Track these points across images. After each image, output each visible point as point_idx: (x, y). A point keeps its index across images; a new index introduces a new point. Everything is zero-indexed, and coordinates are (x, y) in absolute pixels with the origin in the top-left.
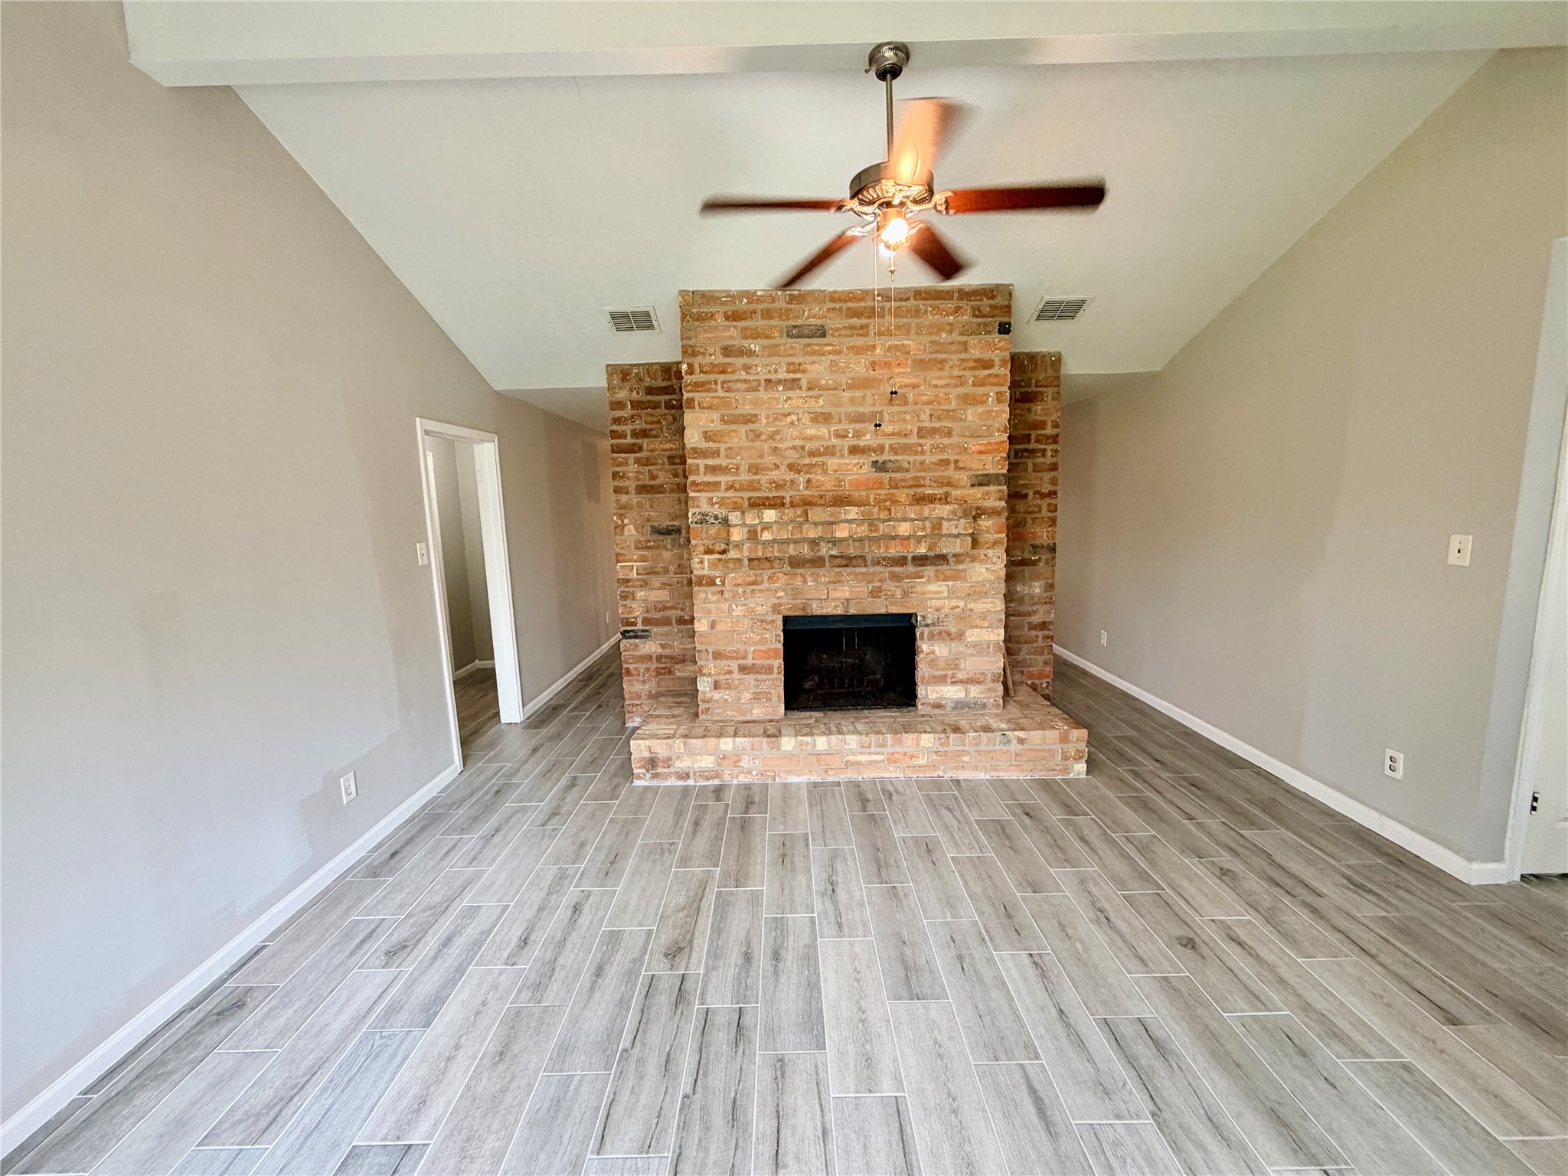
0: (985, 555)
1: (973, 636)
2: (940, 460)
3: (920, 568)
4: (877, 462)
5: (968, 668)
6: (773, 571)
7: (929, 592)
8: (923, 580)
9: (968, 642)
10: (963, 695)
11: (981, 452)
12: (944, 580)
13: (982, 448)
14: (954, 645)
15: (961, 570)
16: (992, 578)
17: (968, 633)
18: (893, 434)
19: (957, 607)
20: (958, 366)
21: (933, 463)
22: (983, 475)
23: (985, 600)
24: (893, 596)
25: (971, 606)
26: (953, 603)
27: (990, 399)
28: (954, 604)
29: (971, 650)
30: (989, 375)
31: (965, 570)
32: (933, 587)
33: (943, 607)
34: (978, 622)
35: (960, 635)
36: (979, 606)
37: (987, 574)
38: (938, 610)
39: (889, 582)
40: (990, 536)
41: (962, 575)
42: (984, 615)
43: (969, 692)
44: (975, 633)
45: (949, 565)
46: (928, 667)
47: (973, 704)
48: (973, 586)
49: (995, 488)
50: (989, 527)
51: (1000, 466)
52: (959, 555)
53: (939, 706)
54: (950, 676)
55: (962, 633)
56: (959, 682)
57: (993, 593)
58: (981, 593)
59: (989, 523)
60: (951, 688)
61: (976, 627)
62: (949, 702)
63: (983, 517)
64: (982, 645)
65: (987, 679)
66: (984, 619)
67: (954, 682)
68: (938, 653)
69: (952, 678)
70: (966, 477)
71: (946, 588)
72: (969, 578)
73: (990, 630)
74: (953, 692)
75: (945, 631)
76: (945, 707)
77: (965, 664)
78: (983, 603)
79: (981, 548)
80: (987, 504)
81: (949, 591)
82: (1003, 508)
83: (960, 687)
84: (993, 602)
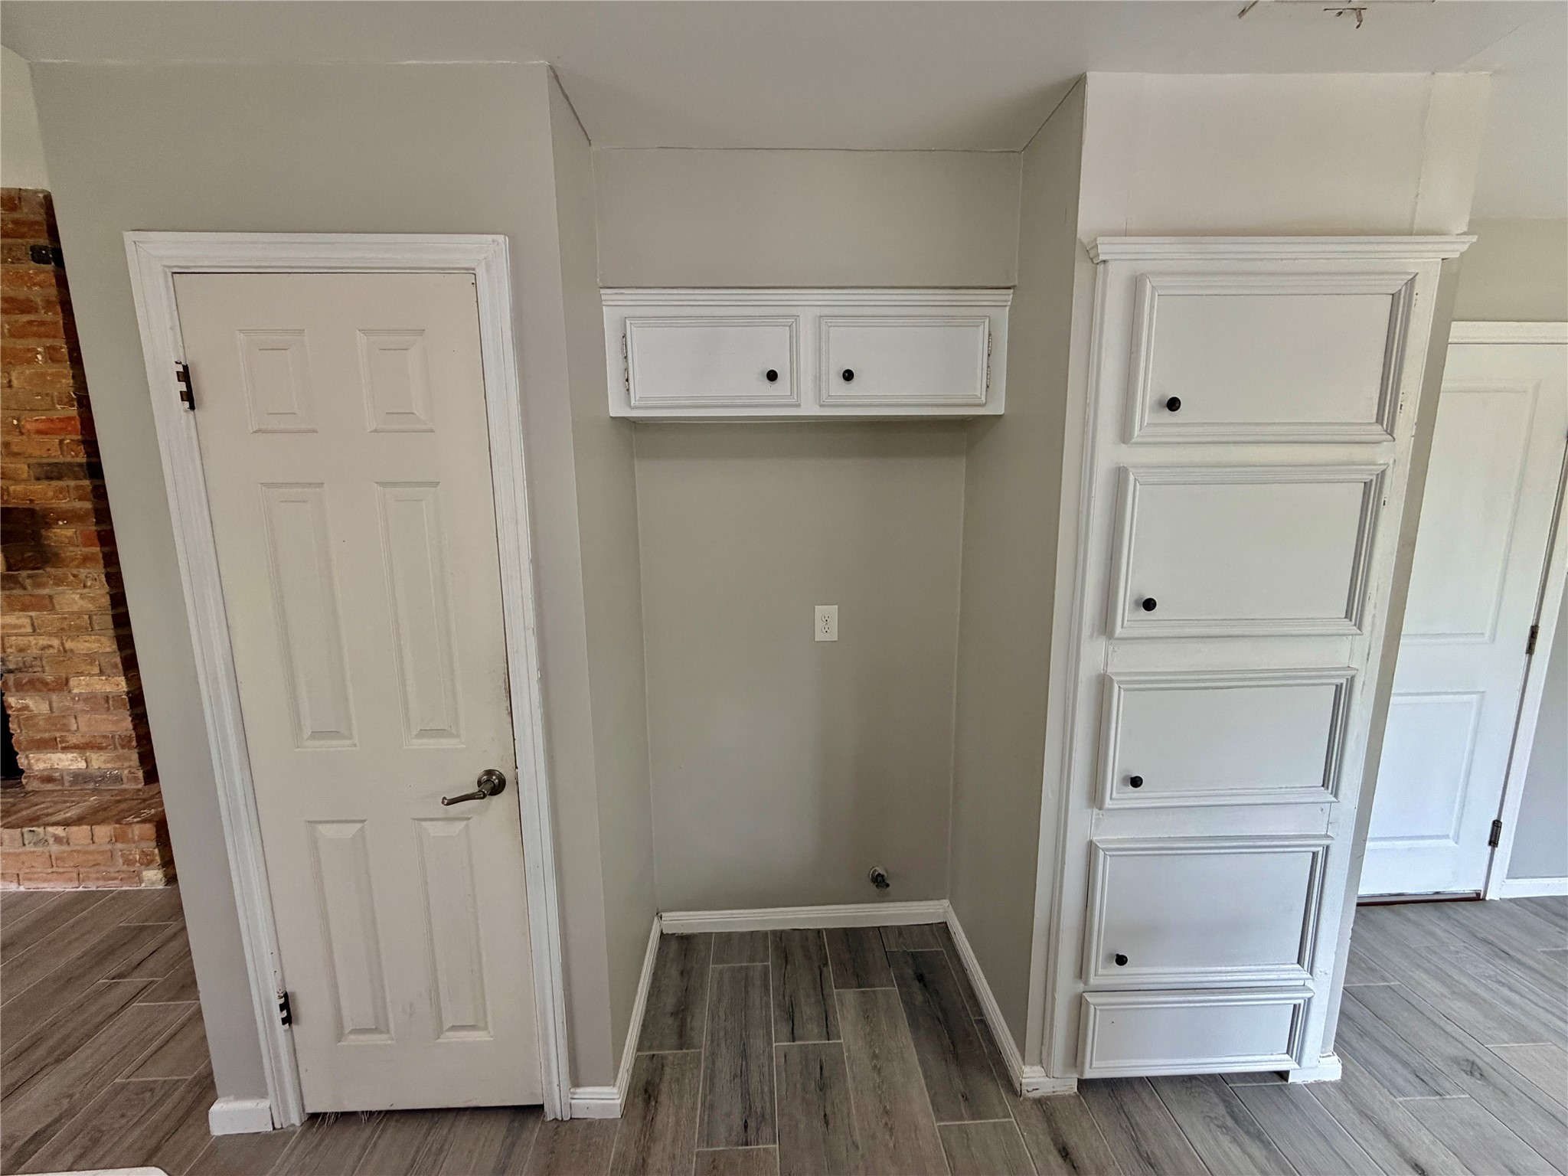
0: (75, 576)
1: (80, 685)
5: (83, 729)
9: (76, 695)
10: (82, 765)
11: (39, 432)
12: (22, 610)
13: (41, 426)
14: (54, 697)
15: (43, 597)
16: (90, 606)
17: (73, 682)
19: (50, 646)
22: (49, 464)
23: (87, 638)
25: (69, 645)
26: (43, 641)
27: (39, 357)
28: (45, 643)
29: (80, 706)
30: (30, 323)
31: (51, 597)
34: (83, 668)
35: (63, 685)
36: (82, 645)
37: (81, 603)
38: (21, 650)
40: (76, 549)
41: (48, 604)
42: (91, 658)
43: (91, 760)
44: (83, 683)
45: (25, 588)
46: (23, 727)
47: (100, 777)
48: (66, 618)
49: (72, 483)
50: (71, 538)
51: (73, 453)
52: (37, 575)
53: (49, 779)
54: (58, 739)
55: (64, 682)
56: (72, 748)
57: (96, 627)
58: (79, 628)
59: (70, 532)
60: (63, 756)
61: (81, 674)
62: (65, 774)
63: (61, 523)
64: (96, 697)
65: (115, 744)
66: (92, 664)
67: (65, 749)
68: (34, 709)
69: (61, 742)
70: (26, 467)
71: (28, 621)
72: (57, 607)
73: (104, 678)
74: (67, 762)
75: (38, 680)
76: (61, 781)
77: (77, 722)
78: (86, 641)
79: (67, 566)
80: (64, 505)
81: (33, 625)
82: (87, 512)
83: (75, 755)
84: (99, 641)
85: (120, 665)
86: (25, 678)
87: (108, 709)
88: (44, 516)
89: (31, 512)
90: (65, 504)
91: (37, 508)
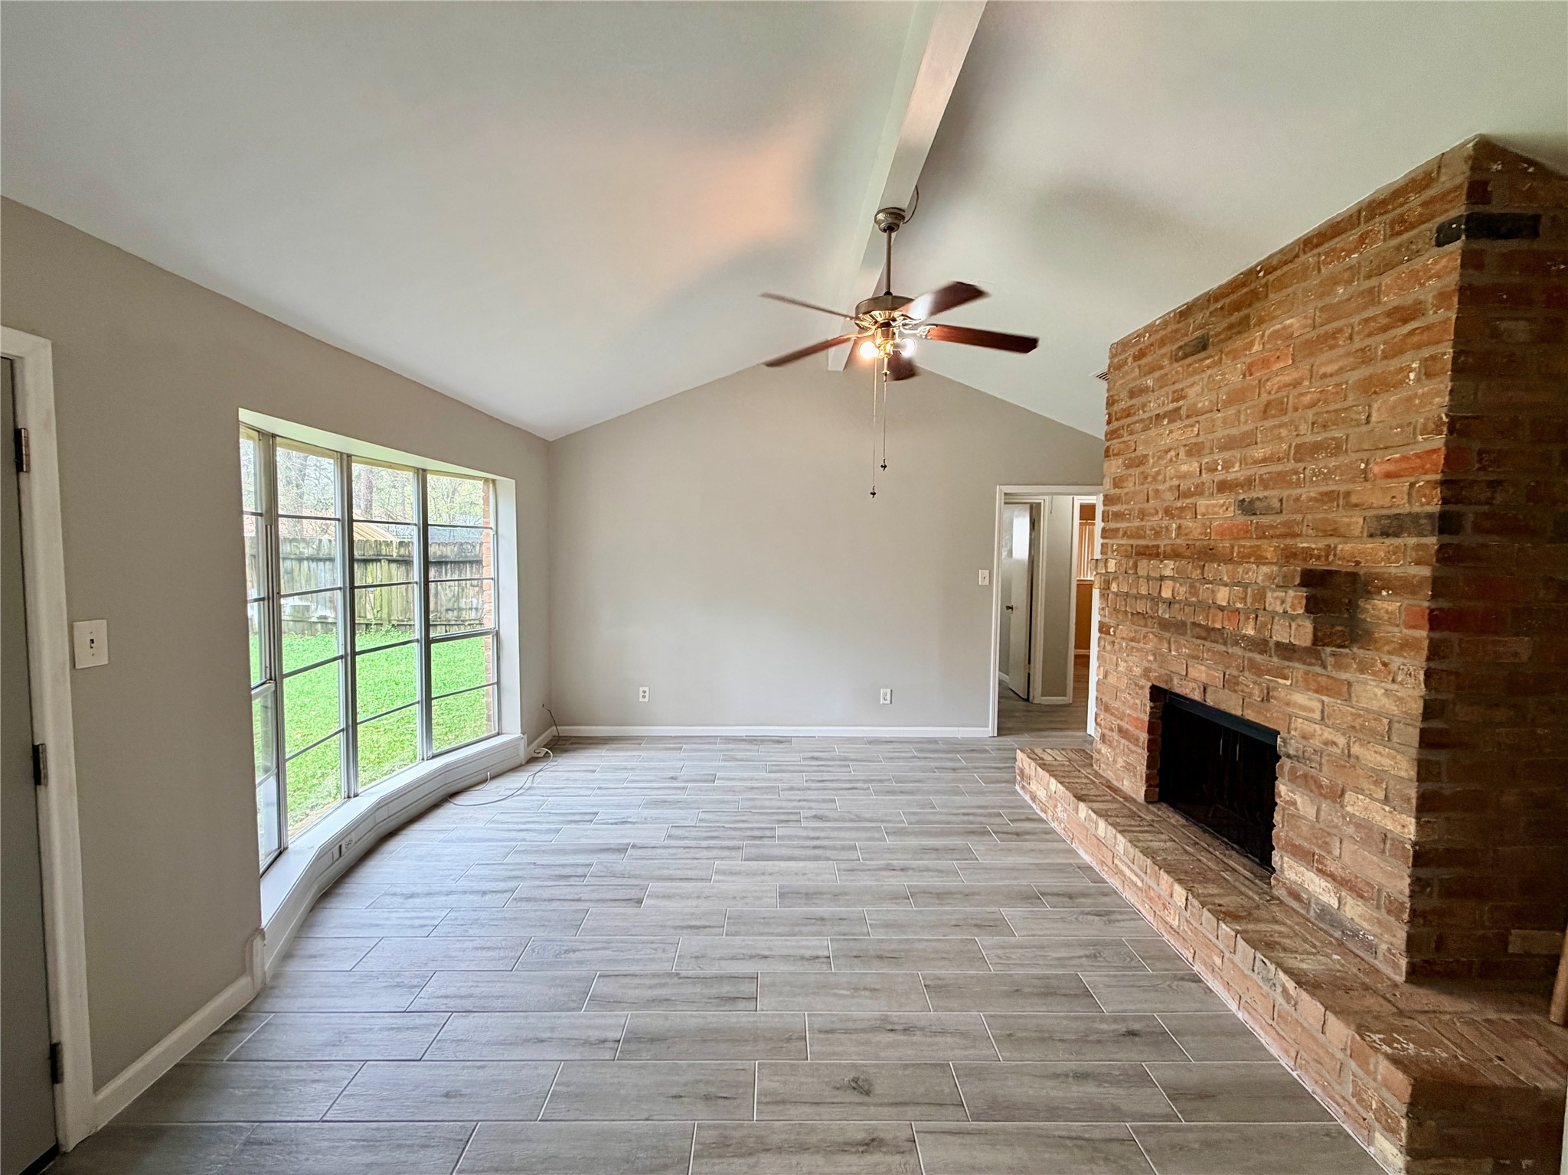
0: (1385, 664)
1: (1356, 805)
2: (1322, 494)
3: (1287, 663)
4: (1243, 501)
5: (1346, 859)
6: (1148, 630)
7: (1295, 705)
8: (1288, 683)
9: (1348, 813)
10: (1334, 902)
11: (1388, 475)
12: (1317, 691)
13: (1390, 467)
14: (1325, 806)
15: (1342, 681)
16: (1394, 709)
17: (1349, 796)
18: (1264, 460)
19: (1334, 743)
20: (1358, 333)
21: (1311, 499)
22: (1388, 517)
23: (1381, 749)
24: (1250, 695)
25: (1356, 749)
26: (1329, 735)
27: (1412, 376)
28: (1330, 737)
29: (1351, 830)
30: (1412, 333)
31: (1350, 684)
32: (1300, 698)
33: (1313, 736)
34: (1365, 784)
35: (1337, 795)
36: (1373, 756)
37: (1385, 701)
38: (1304, 737)
39: (1246, 674)
40: (1396, 629)
41: (1344, 691)
42: (1378, 777)
43: (1345, 903)
44: (1360, 804)
45: (1325, 667)
46: (1286, 824)
47: (1351, 931)
48: (1360, 716)
49: (1412, 541)
50: (1392, 613)
51: (1423, 500)
52: (1341, 655)
53: (1297, 897)
54: (1316, 857)
55: (1339, 792)
56: (1328, 875)
57: (1395, 739)
58: (1373, 732)
59: (1393, 606)
60: (1316, 879)
61: (1361, 791)
62: (1313, 900)
63: (1384, 593)
64: (1371, 830)
65: (1378, 901)
66: (1377, 783)
67: (1321, 872)
68: (1301, 809)
69: (1318, 861)
70: (1361, 520)
71: (1320, 706)
72: (1354, 699)
73: (1387, 808)
74: (1319, 888)
75: (1312, 777)
76: (1307, 906)
77: (1340, 848)
78: (1376, 752)
79: (1377, 649)
80: (1393, 571)
81: (1322, 712)
82: (1423, 580)
83: (1329, 885)
84: (1394, 758)
85: (1414, 801)
86: (1301, 769)
87: (1383, 851)
88: (1367, 583)
89: (1353, 576)
90: (1394, 569)
91: (1362, 572)
